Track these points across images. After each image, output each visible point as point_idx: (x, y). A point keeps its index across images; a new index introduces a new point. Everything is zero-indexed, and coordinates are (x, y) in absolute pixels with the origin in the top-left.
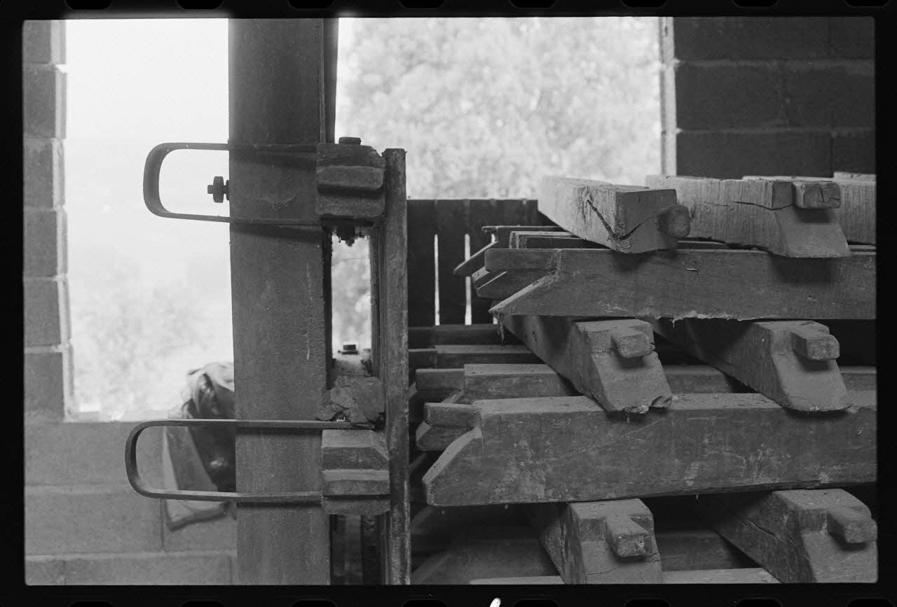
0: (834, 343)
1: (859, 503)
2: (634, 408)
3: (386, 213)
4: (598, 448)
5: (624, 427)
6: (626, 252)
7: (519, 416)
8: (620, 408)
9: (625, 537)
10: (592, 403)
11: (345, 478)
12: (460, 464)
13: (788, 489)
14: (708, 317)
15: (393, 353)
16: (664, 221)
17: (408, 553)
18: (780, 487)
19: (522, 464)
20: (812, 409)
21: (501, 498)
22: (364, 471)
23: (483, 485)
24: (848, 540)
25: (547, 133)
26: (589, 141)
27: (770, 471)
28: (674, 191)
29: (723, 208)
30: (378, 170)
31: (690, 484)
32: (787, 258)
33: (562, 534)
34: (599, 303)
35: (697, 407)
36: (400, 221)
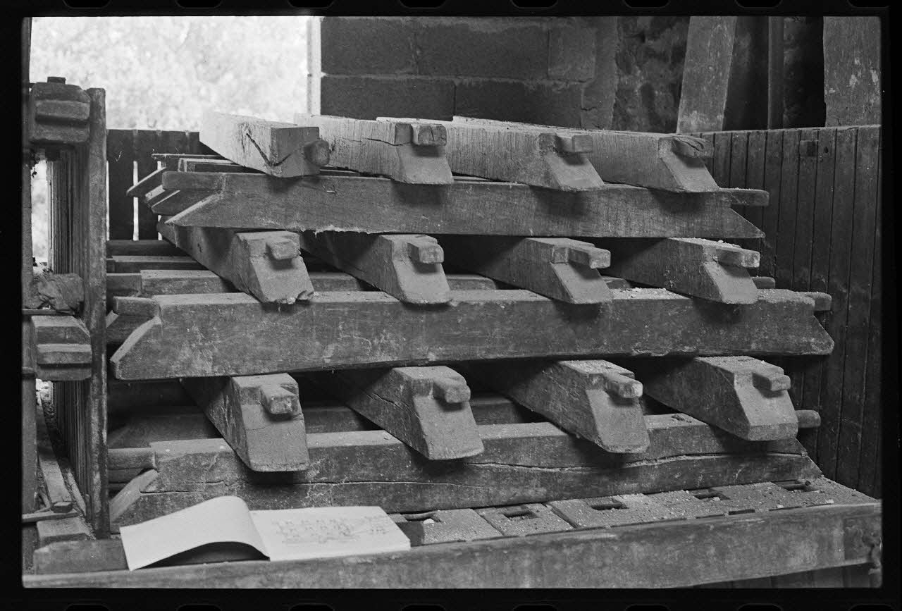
0: (440, 251)
1: (458, 375)
2: (283, 299)
3: (90, 139)
4: (254, 333)
5: (276, 316)
6: (279, 176)
7: (192, 307)
8: (273, 300)
9: (276, 398)
10: (250, 297)
11: (55, 350)
12: (142, 346)
13: (404, 366)
14: (344, 230)
15: (94, 251)
16: (309, 152)
17: (105, 412)
18: (398, 364)
19: (194, 345)
20: (422, 302)
21: (176, 372)
22: (71, 345)
23: (162, 362)
24: (448, 401)
25: (196, 66)
26: (237, 76)
27: (390, 351)
28: (318, 128)
29: (357, 143)
30: (85, 105)
31: (328, 361)
32: (406, 184)
33: (225, 403)
34: (255, 217)
35: (333, 301)
36: (101, 146)
